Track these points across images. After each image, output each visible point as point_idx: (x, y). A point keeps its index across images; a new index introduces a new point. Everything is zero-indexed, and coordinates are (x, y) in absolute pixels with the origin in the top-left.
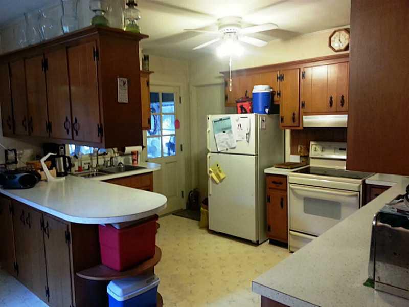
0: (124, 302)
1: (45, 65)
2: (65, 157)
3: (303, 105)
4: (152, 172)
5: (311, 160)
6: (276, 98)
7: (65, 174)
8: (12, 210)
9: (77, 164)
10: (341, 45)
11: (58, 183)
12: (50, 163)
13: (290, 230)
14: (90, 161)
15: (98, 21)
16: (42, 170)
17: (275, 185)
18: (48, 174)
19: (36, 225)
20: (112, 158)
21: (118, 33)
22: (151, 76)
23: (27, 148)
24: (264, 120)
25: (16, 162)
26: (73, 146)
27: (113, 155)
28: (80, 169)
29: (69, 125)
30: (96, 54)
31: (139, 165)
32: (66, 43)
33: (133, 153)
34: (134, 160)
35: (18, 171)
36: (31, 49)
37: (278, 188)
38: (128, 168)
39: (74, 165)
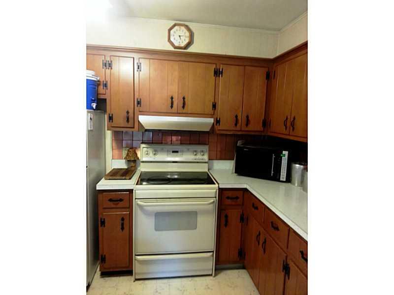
3: (139, 103)
5: (141, 164)
6: (101, 89)
10: (181, 42)
13: (136, 255)
17: (111, 203)
24: (92, 118)
37: (118, 206)
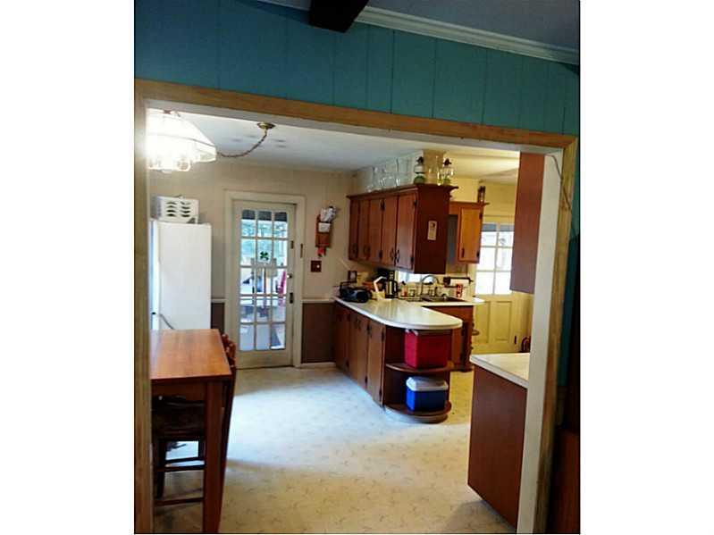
0: (416, 393)
1: (383, 207)
2: (393, 282)
4: (472, 306)
7: (392, 297)
8: (349, 318)
9: (403, 290)
11: (386, 303)
12: (381, 285)
14: (415, 289)
15: (419, 181)
16: (374, 290)
18: (378, 294)
19: (364, 328)
20: (436, 288)
21: (434, 187)
22: (486, 207)
23: (365, 271)
25: (355, 282)
26: (405, 274)
27: (438, 286)
28: (406, 295)
29: (393, 255)
30: (415, 204)
31: (462, 299)
32: (397, 193)
33: (457, 286)
34: (458, 293)
35: (356, 289)
36: (375, 193)
38: (450, 300)
39: (400, 290)
